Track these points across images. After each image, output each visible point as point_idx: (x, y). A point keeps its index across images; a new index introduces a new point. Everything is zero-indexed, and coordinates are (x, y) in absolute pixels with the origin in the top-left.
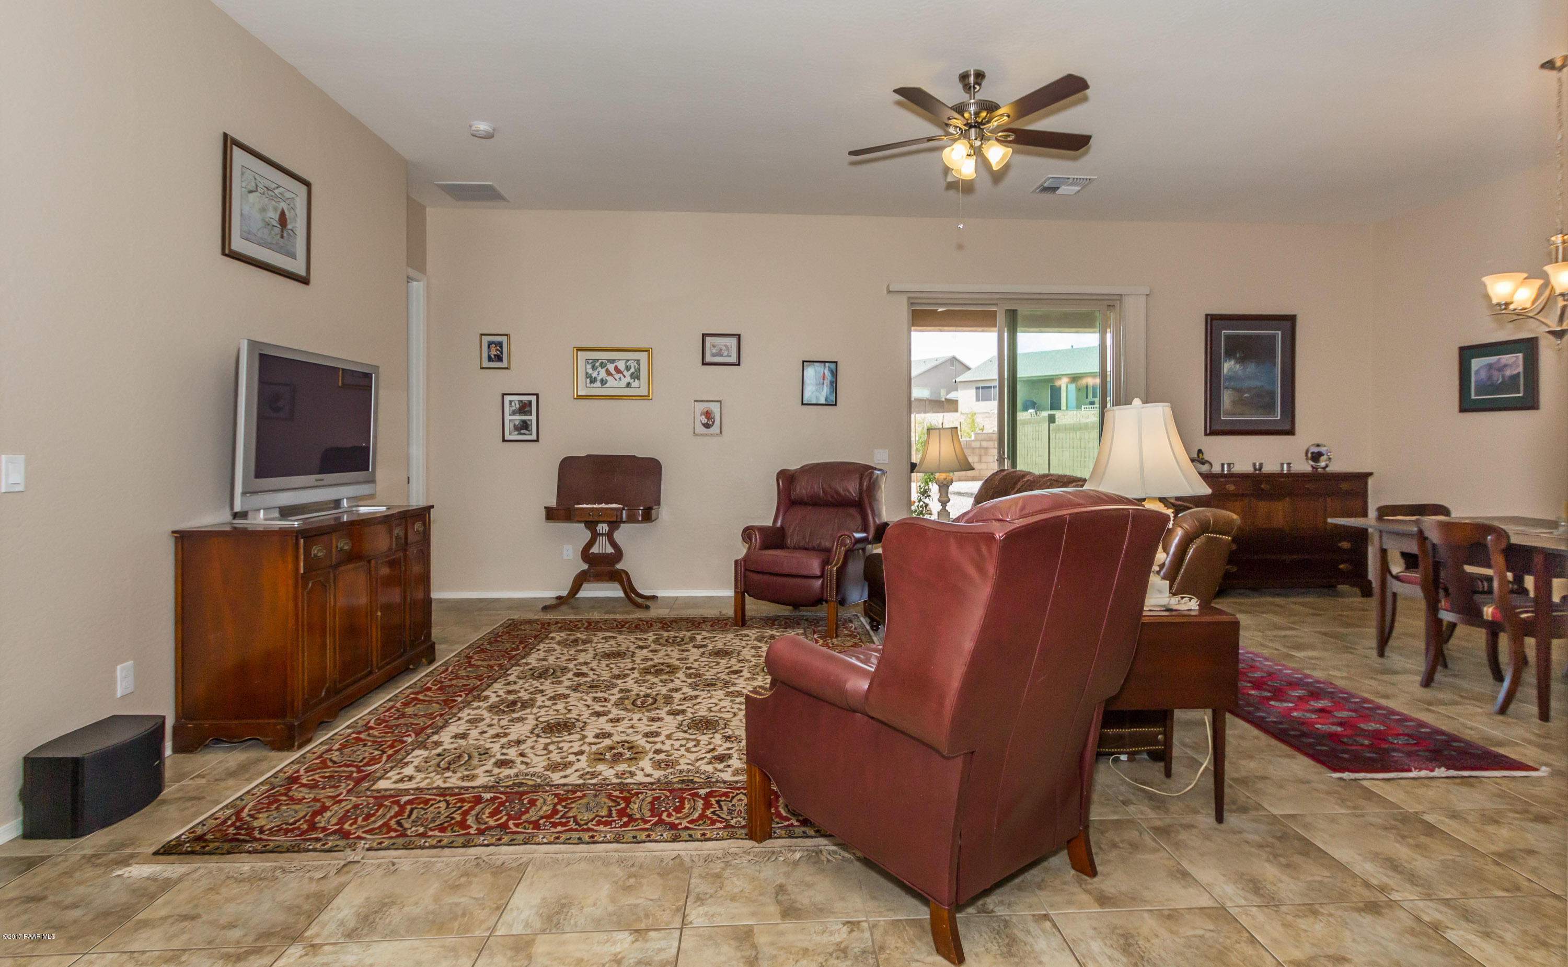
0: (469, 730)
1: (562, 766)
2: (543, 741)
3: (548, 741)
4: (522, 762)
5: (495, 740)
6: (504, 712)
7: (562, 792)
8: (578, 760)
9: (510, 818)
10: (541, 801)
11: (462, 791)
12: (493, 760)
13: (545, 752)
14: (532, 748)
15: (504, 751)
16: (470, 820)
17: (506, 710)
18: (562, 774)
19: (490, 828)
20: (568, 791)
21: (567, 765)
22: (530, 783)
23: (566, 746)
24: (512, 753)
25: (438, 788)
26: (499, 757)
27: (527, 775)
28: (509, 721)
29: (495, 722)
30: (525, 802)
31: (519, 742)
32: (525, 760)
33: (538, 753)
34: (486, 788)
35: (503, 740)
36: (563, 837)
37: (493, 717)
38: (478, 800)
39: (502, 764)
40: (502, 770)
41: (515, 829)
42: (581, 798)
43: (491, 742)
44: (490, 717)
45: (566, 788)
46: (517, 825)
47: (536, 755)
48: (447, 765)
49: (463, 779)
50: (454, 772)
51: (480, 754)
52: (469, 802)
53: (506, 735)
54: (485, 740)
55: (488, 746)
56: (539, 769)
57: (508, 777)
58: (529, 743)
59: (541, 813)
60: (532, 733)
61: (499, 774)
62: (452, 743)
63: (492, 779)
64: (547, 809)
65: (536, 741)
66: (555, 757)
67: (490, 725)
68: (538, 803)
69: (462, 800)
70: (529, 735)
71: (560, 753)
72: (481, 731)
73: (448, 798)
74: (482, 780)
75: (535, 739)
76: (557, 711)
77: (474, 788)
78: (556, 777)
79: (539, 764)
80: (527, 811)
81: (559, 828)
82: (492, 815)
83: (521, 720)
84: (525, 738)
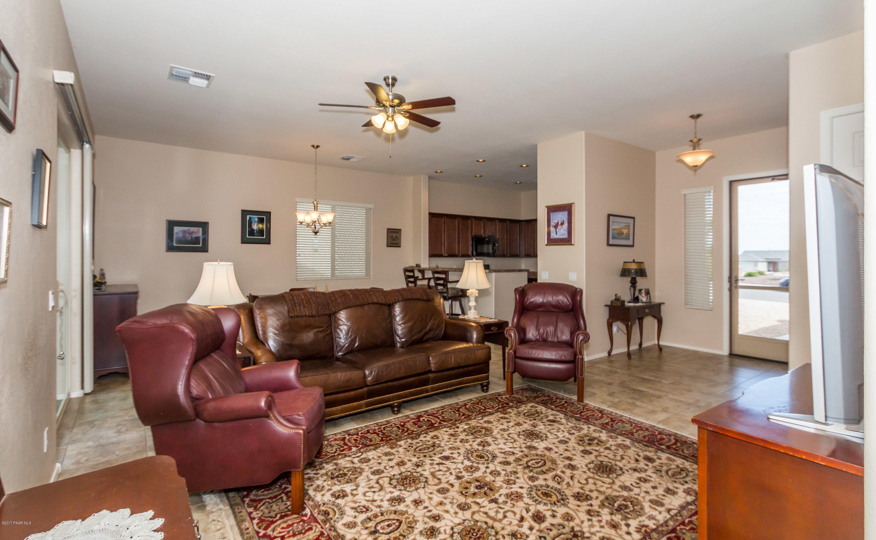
0: (664, 495)
1: (621, 446)
2: (620, 464)
3: (618, 463)
4: (639, 456)
5: (649, 478)
6: (632, 502)
7: (630, 435)
8: (611, 445)
9: (656, 436)
10: (640, 436)
11: (675, 454)
12: (655, 464)
13: (624, 457)
14: (629, 462)
15: (646, 467)
16: (673, 441)
17: (629, 503)
18: (624, 443)
19: (666, 435)
20: (627, 435)
21: (619, 445)
22: (641, 445)
23: (611, 456)
24: (642, 464)
25: (687, 461)
26: (650, 464)
27: (641, 449)
28: (631, 490)
29: (643, 494)
30: (647, 438)
31: (635, 470)
32: (637, 457)
33: (628, 458)
34: (662, 451)
35: (643, 475)
36: (639, 423)
37: (642, 500)
38: (668, 447)
39: (649, 459)
40: (652, 457)
41: (656, 431)
42: (623, 431)
43: (651, 477)
44: (645, 501)
45: (627, 436)
46: (655, 432)
47: (630, 457)
48: (682, 472)
49: (674, 461)
50: (678, 466)
51: (661, 471)
52: (673, 448)
53: (640, 479)
54: (655, 481)
55: (654, 475)
56: (633, 449)
57: (650, 452)
58: (629, 466)
59: (643, 432)
60: (623, 473)
61: (654, 455)
62: (677, 488)
63: (658, 454)
64: (640, 432)
65: (624, 466)
66: (621, 452)
67: (647, 492)
68: (642, 436)
69: (675, 450)
70: (626, 472)
71: (616, 453)
72: (656, 490)
73: (682, 454)
74: (664, 456)
75: (624, 468)
76: (595, 484)
77: (669, 454)
78: (628, 442)
79: (631, 452)
80: (649, 435)
81: (639, 425)
82: (663, 439)
83: (625, 488)
84: (630, 471)
